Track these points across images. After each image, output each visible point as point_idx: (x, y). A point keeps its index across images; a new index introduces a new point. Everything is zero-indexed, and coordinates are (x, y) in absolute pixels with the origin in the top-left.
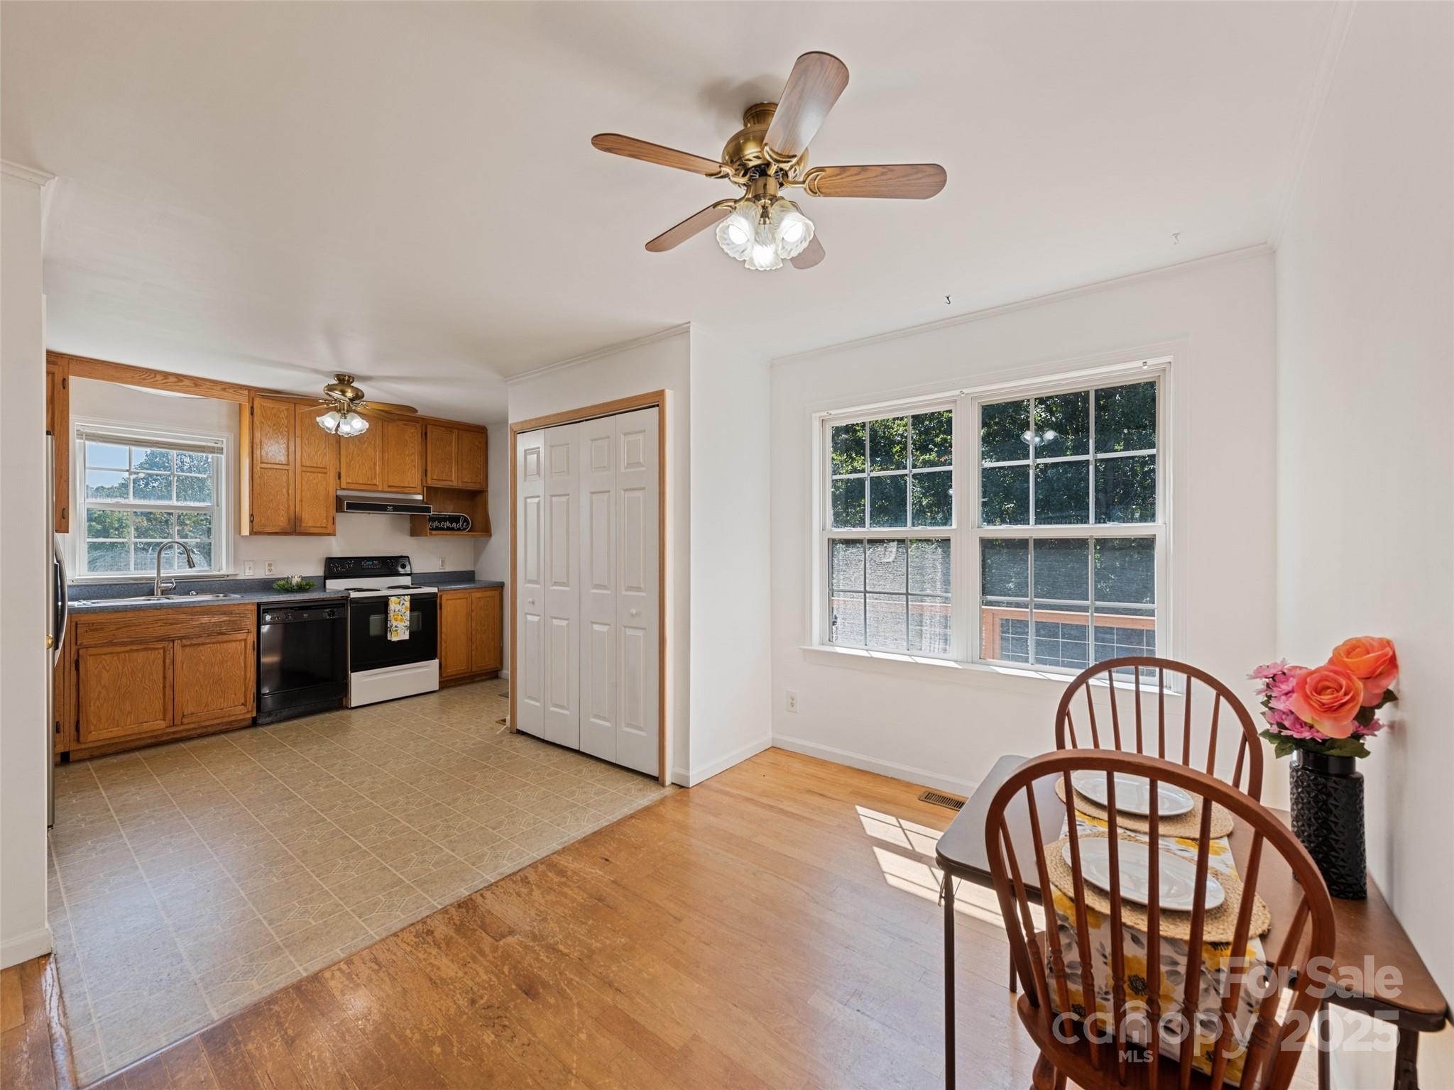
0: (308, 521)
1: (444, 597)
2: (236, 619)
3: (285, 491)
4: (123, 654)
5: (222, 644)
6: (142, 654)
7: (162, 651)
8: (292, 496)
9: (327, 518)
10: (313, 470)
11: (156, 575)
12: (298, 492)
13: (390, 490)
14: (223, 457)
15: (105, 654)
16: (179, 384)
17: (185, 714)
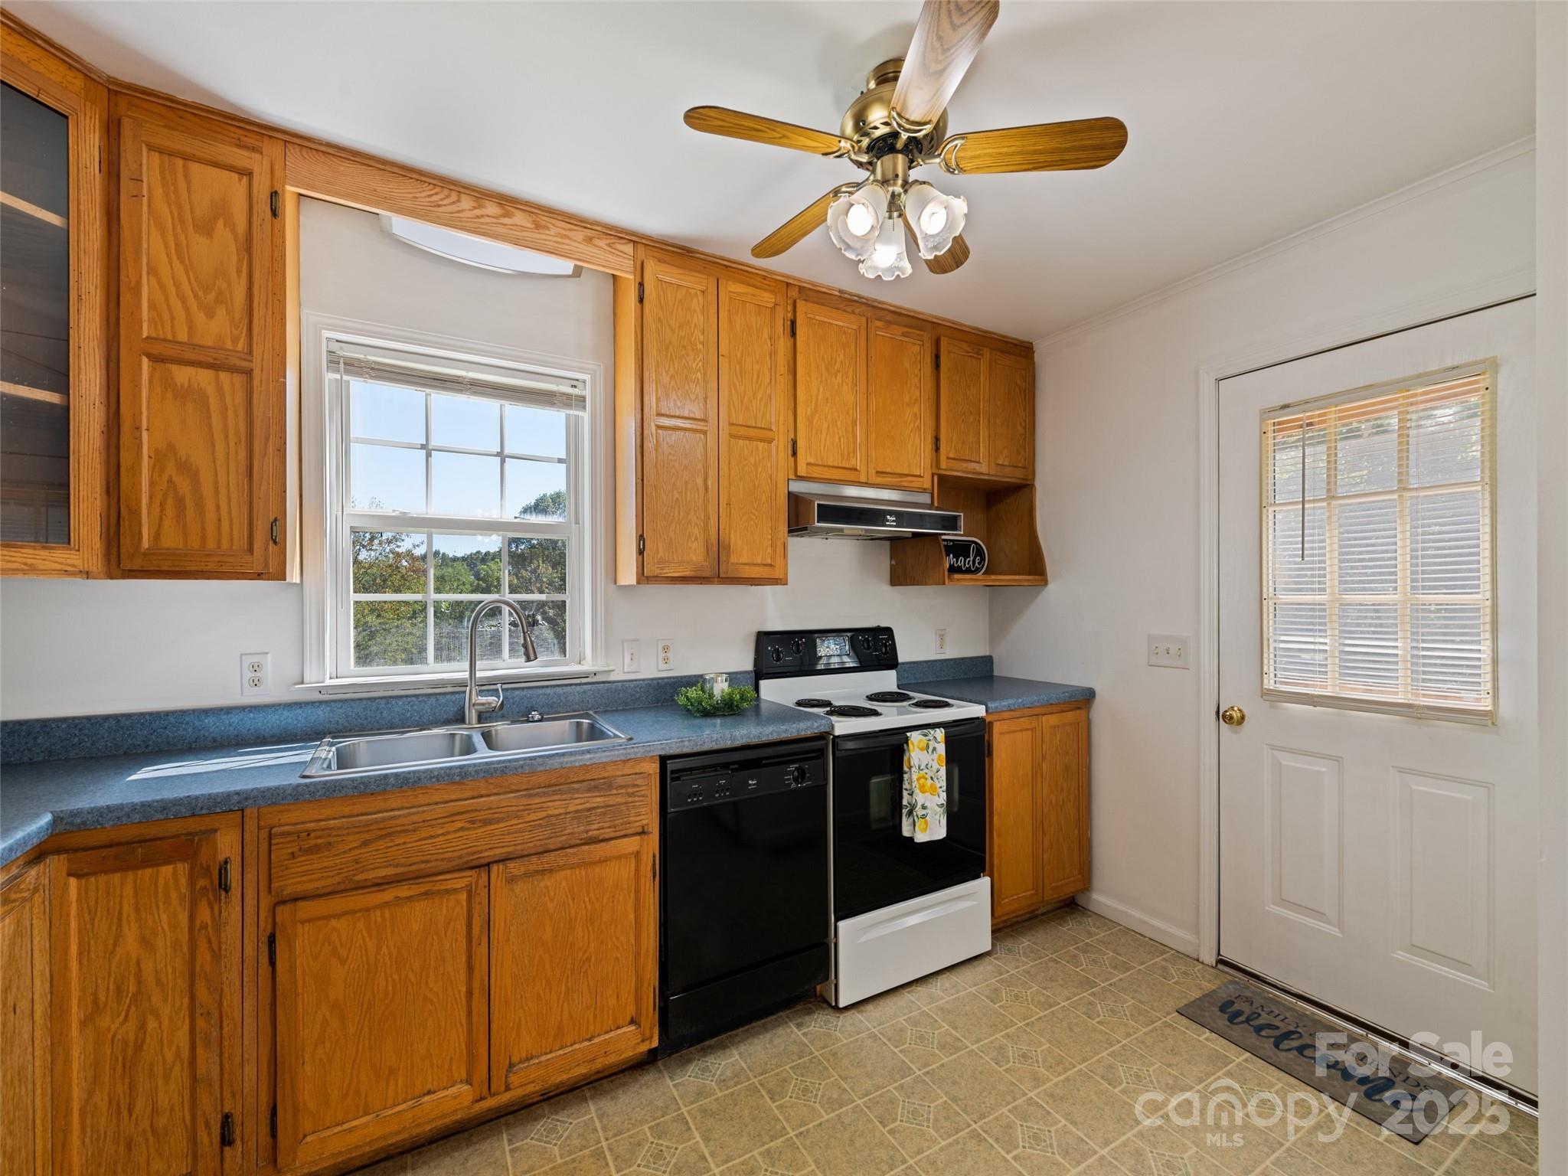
0: (743, 554)
1: (997, 728)
2: (619, 800)
3: (700, 481)
4: (378, 913)
5: (590, 869)
6: (420, 907)
7: (463, 896)
8: (712, 493)
9: (773, 545)
10: (751, 432)
11: (466, 675)
12: (724, 482)
13: (879, 480)
14: (585, 416)
15: (338, 916)
16: (506, 221)
17: (515, 1059)
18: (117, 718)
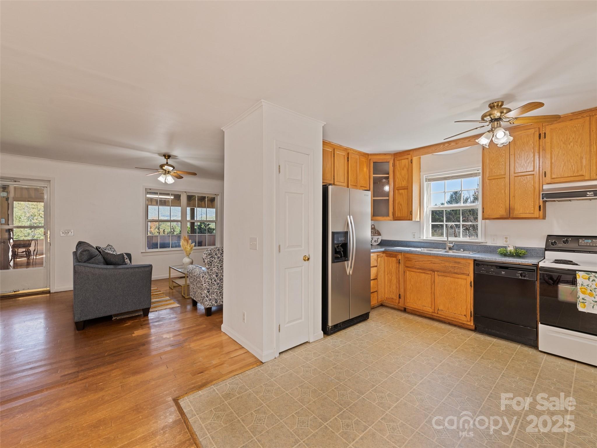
0: (519, 211)
2: (461, 266)
4: (417, 273)
5: (455, 279)
6: (423, 275)
7: (430, 275)
8: (508, 194)
9: (534, 207)
10: (523, 174)
11: (447, 240)
12: (512, 191)
15: (412, 271)
17: (439, 309)
18: (398, 241)
